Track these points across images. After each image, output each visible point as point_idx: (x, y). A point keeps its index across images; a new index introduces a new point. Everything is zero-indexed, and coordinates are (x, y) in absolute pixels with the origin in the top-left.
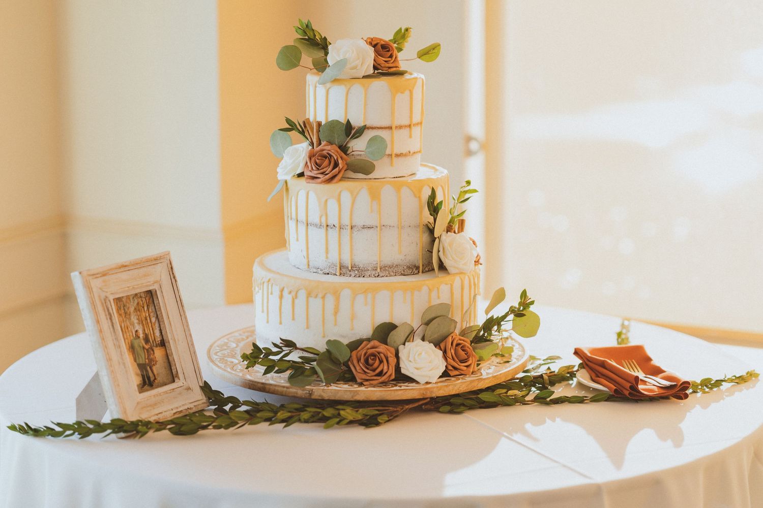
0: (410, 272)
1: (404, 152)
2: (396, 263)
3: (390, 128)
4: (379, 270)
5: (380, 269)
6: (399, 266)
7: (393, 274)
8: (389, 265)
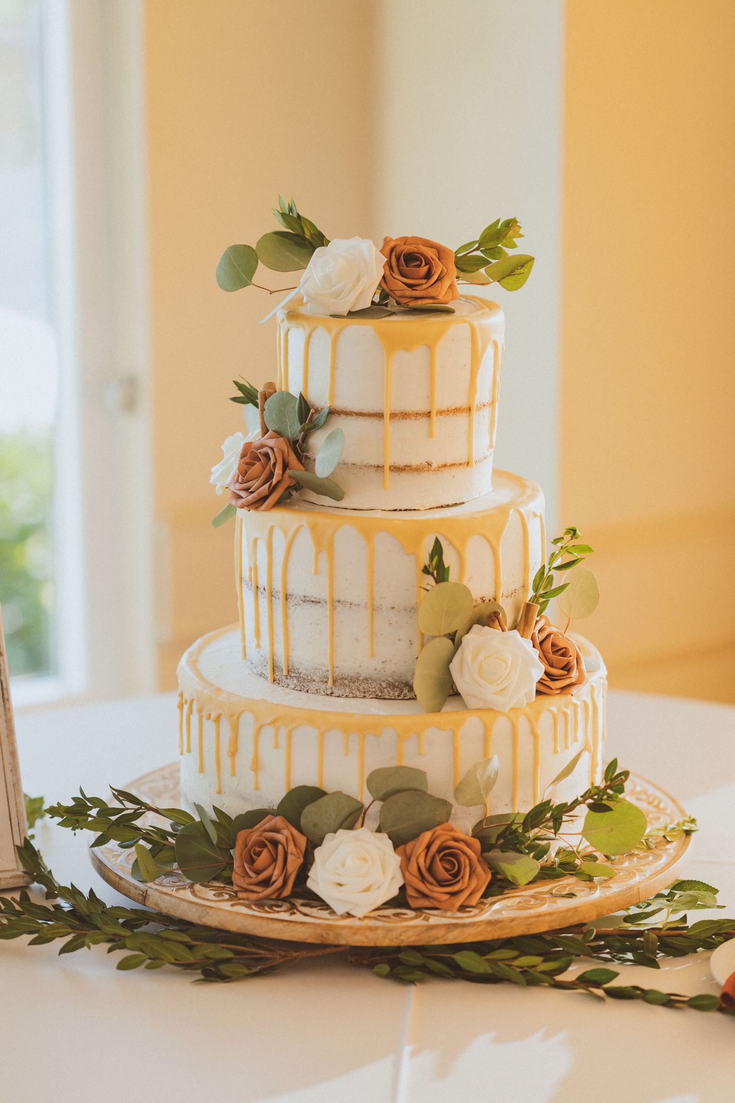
0: (397, 694)
1: (414, 462)
2: (363, 675)
3: (380, 415)
4: (330, 684)
5: (334, 681)
6: (371, 681)
7: (358, 694)
8: (352, 677)
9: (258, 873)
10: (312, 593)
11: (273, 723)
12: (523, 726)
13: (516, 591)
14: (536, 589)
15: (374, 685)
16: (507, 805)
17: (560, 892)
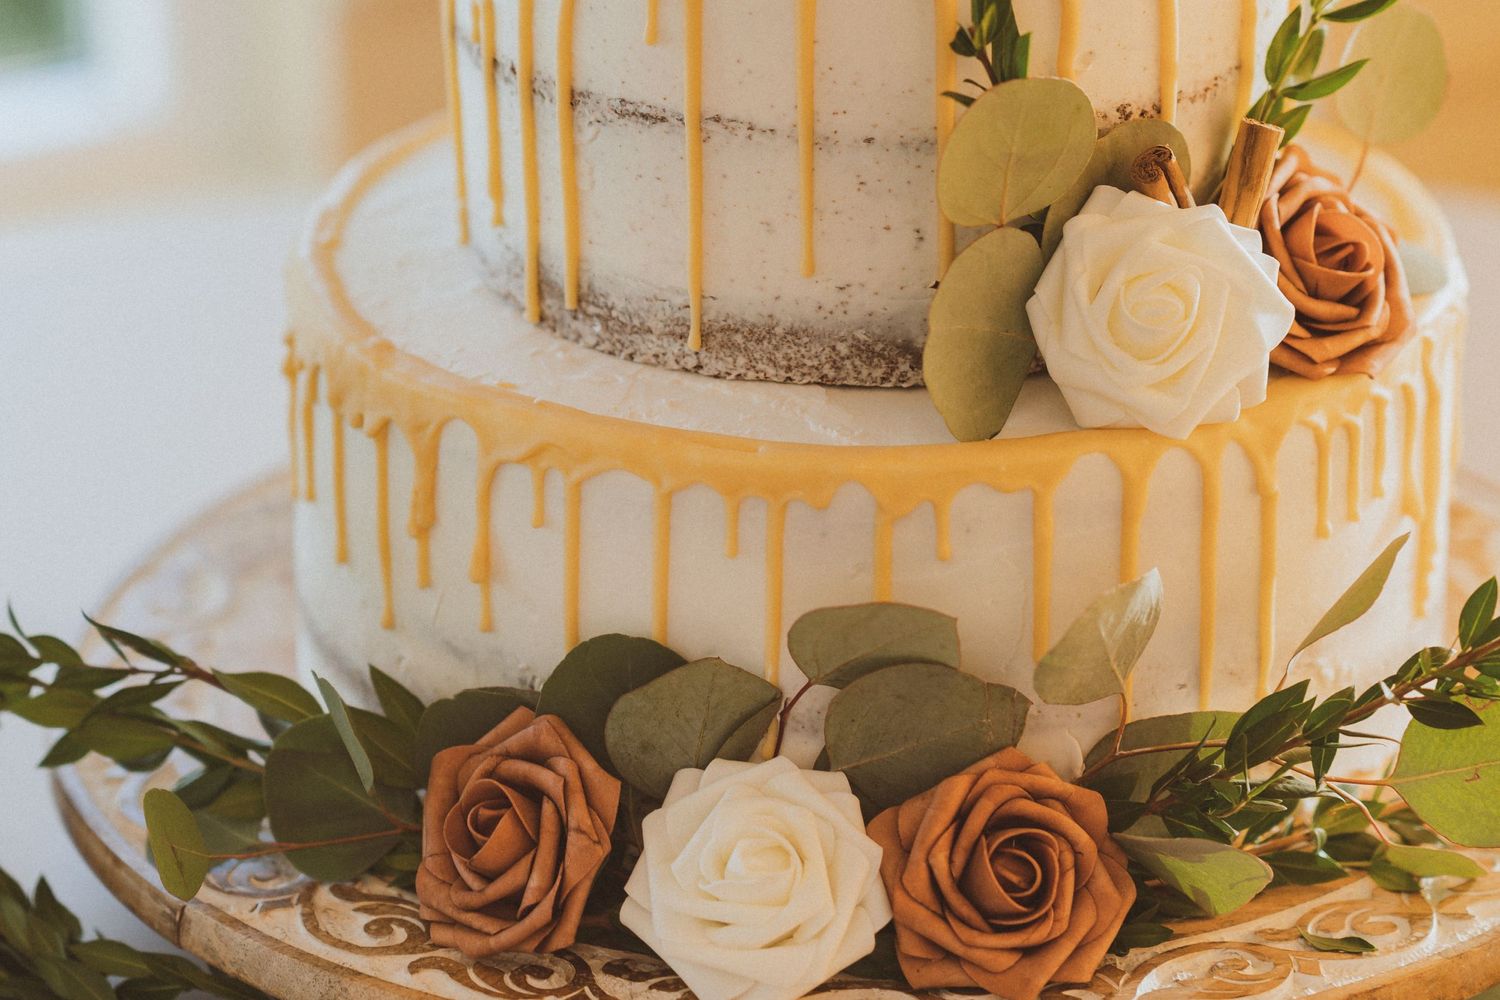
0: (878, 373)
2: (785, 320)
4: (693, 342)
5: (705, 336)
6: (806, 340)
7: (771, 371)
8: (754, 325)
9: (488, 877)
10: (646, 93)
11: (532, 457)
12: (1231, 470)
13: (1219, 82)
14: (1274, 72)
15: (816, 348)
16: (1183, 686)
17: (1327, 931)
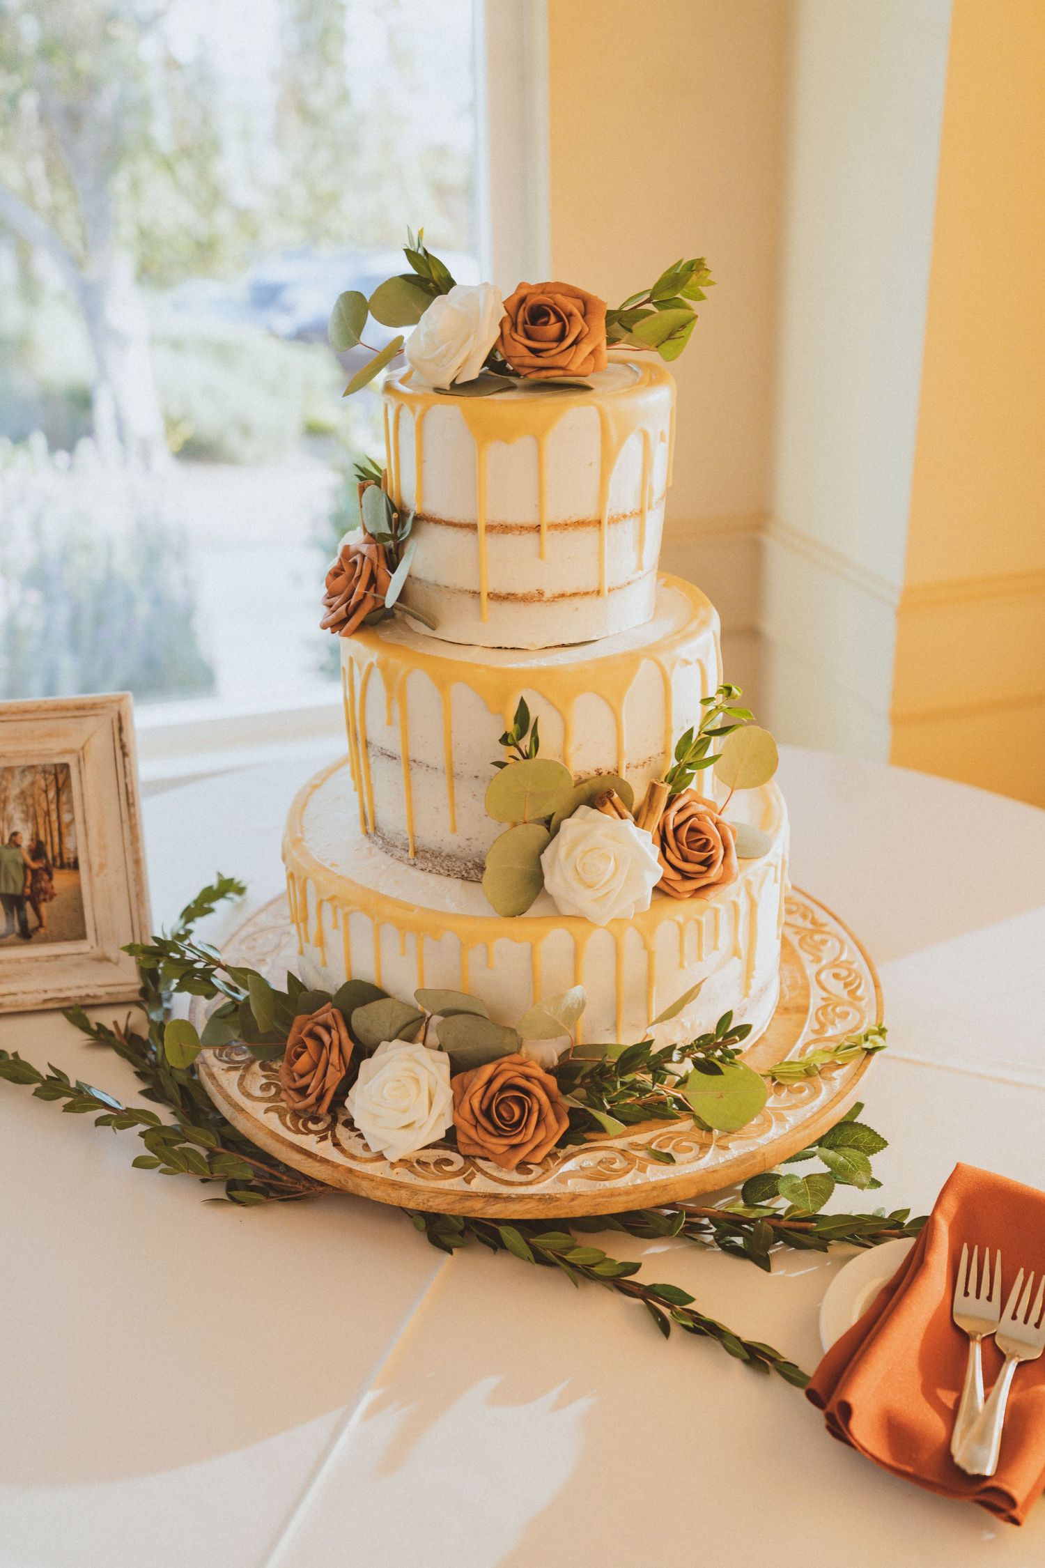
1: (520, 590)
2: (446, 850)
3: (473, 527)
4: (411, 853)
5: (416, 853)
6: (454, 859)
7: (442, 871)
8: (433, 851)
9: (300, 1075)
10: (389, 746)
11: (331, 899)
12: (631, 939)
13: (652, 759)
14: (679, 755)
15: (458, 864)
16: (608, 1030)
17: (661, 1147)
